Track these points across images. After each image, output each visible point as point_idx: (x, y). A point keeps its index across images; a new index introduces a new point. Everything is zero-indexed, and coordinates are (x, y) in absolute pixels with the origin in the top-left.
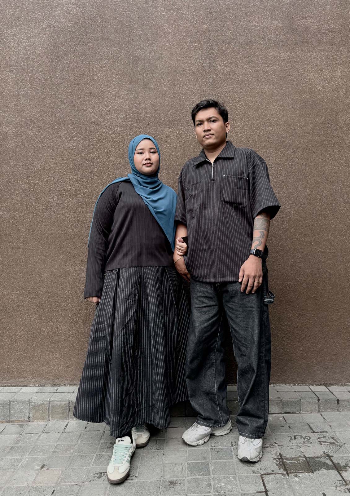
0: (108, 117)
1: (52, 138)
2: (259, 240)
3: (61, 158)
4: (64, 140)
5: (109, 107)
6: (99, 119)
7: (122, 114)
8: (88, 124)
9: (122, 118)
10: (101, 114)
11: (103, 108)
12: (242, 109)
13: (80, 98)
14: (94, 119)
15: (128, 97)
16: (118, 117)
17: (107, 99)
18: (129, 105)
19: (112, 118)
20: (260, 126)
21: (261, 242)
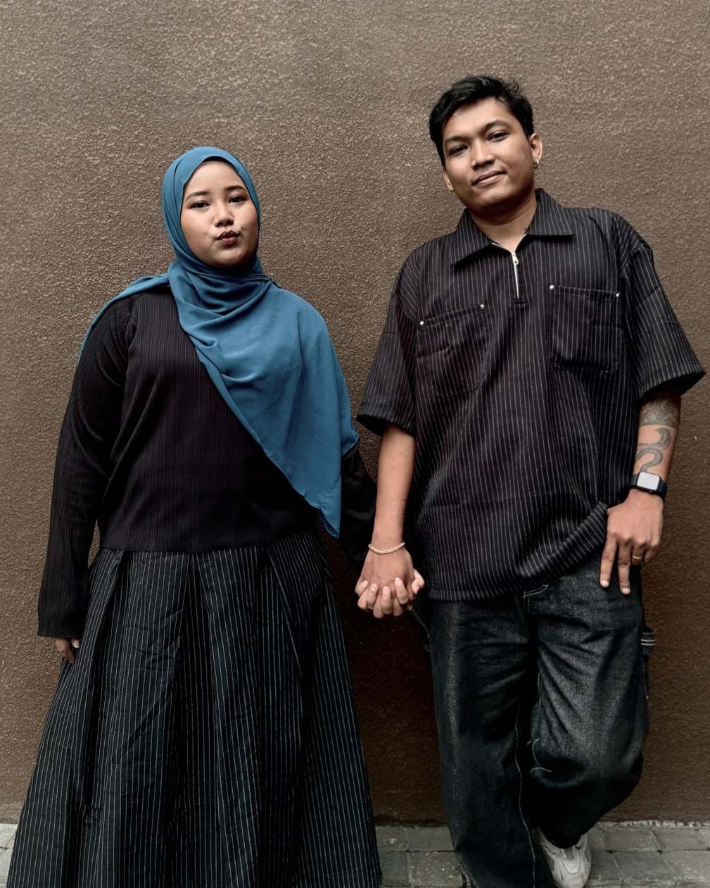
0: (235, 81)
1: (76, 145)
2: (657, 450)
3: (102, 202)
4: (112, 150)
5: (238, 50)
6: (210, 89)
7: (275, 71)
8: (177, 102)
9: (276, 85)
10: (213, 74)
11: (218, 56)
12: (621, 56)
13: (154, 25)
14: (195, 89)
15: (290, 22)
16: (264, 81)
17: (231, 29)
18: (295, 46)
19: (246, 83)
20: (672, 107)
21: (662, 457)
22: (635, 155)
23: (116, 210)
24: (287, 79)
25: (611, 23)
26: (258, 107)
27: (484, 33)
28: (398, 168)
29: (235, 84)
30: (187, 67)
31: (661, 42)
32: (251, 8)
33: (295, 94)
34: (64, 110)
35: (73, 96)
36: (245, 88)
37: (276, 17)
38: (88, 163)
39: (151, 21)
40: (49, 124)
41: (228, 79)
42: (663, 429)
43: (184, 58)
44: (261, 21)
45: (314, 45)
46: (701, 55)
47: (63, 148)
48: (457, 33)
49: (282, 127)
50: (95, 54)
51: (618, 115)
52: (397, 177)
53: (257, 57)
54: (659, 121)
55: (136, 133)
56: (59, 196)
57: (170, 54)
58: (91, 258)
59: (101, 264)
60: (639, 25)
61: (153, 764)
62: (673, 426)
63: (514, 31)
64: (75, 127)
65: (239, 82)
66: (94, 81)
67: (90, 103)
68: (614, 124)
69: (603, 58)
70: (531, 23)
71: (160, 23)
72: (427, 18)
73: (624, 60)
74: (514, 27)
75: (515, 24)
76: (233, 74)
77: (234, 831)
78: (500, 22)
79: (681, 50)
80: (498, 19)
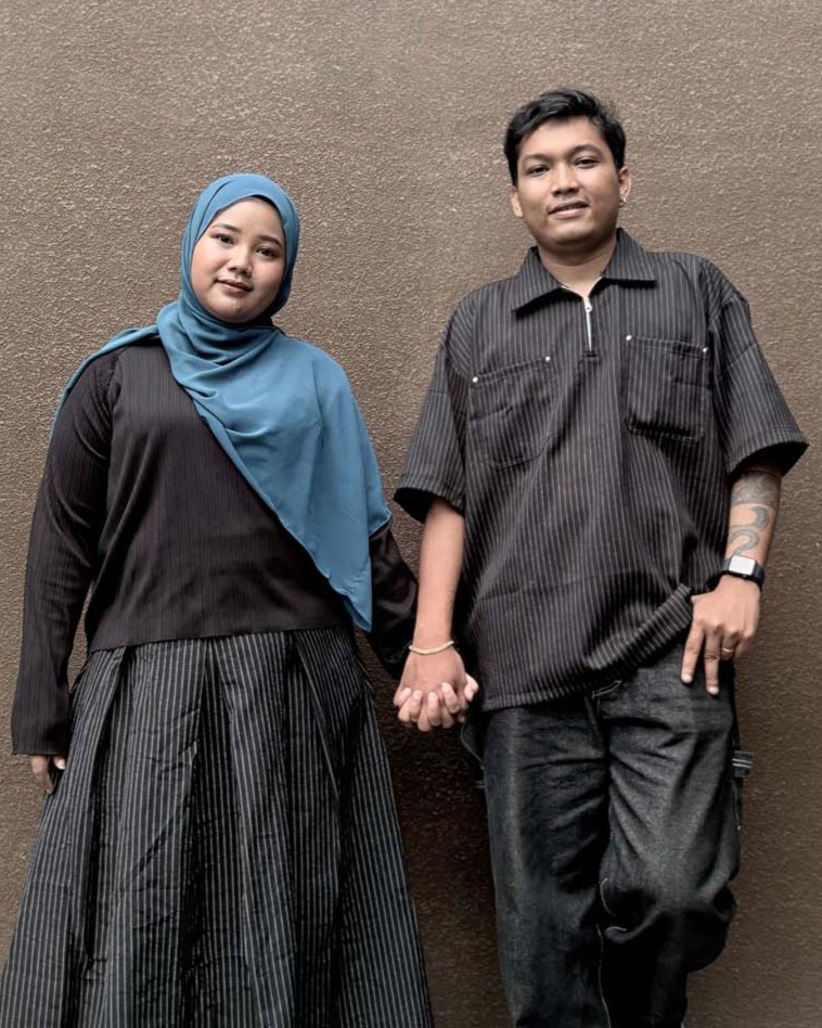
0: (243, 110)
1: (47, 186)
2: (752, 532)
3: (77, 256)
4: (90, 193)
5: (246, 75)
6: (211, 120)
7: (290, 99)
8: (171, 136)
9: (292, 115)
10: (216, 102)
11: (222, 82)
12: (711, 79)
13: (144, 45)
14: (193, 120)
15: (310, 41)
16: (276, 111)
17: (239, 50)
18: (315, 69)
19: (255, 113)
20: (775, 139)
21: (758, 539)
22: (731, 197)
23: (94, 265)
24: (305, 108)
25: (696, 41)
26: (270, 141)
27: (544, 53)
28: (441, 213)
29: (242, 114)
30: (184, 94)
31: (758, 64)
32: (262, 25)
33: (315, 126)
34: (34, 145)
35: (44, 129)
36: (254, 119)
37: (293, 35)
38: (61, 209)
39: (141, 40)
40: (13, 162)
41: (233, 109)
42: (759, 508)
43: (180, 83)
44: (273, 39)
45: (338, 68)
46: (806, 79)
47: (31, 190)
48: (511, 54)
49: (299, 164)
50: (72, 78)
51: (708, 150)
52: (439, 224)
53: (269, 83)
54: (759, 156)
55: (121, 172)
56: (24, 248)
57: (163, 78)
58: (62, 324)
59: (74, 331)
60: (730, 44)
61: (168, 894)
62: (771, 505)
63: (579, 51)
64: (46, 165)
65: (247, 111)
66: (70, 111)
67: (63, 137)
68: (704, 160)
69: (689, 81)
70: (600, 42)
71: (152, 42)
72: (475, 36)
73: (714, 86)
74: (580, 46)
75: (581, 42)
76: (239, 103)
77: (265, 974)
78: (562, 40)
79: (781, 73)
80: (560, 37)
